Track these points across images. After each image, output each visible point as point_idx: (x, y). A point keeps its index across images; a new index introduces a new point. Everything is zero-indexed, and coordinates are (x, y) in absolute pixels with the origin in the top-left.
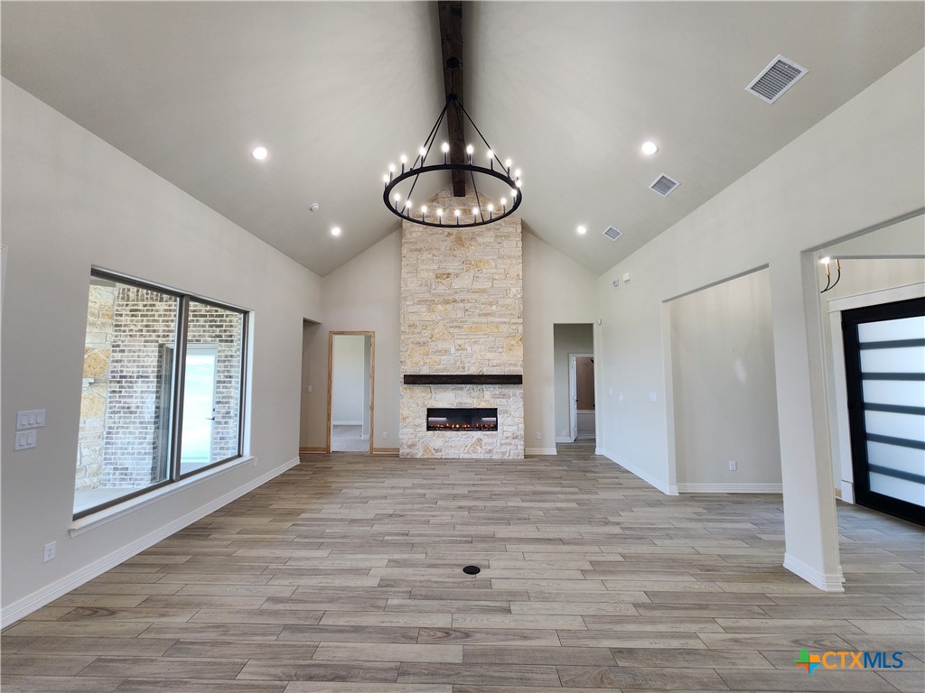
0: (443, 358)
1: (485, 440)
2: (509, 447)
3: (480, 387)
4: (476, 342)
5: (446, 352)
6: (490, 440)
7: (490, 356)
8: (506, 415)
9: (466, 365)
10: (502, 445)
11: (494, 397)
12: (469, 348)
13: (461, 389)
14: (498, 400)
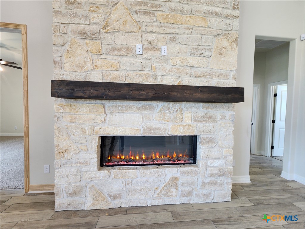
0: (124, 60)
1: (183, 179)
2: (213, 188)
3: (177, 105)
4: (173, 40)
5: (129, 51)
6: (189, 179)
7: (193, 60)
8: (211, 145)
9: (159, 73)
10: (204, 184)
11: (197, 120)
12: (164, 48)
13: (151, 108)
14: (201, 125)
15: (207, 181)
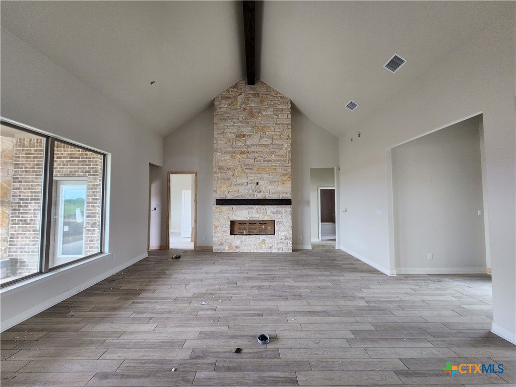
0: (240, 188)
1: (267, 241)
2: (282, 245)
3: (264, 207)
4: (261, 178)
5: (243, 185)
6: (271, 241)
8: (280, 225)
9: (255, 193)
10: (278, 243)
11: (273, 213)
13: (252, 208)
14: (275, 215)
15: (279, 241)
